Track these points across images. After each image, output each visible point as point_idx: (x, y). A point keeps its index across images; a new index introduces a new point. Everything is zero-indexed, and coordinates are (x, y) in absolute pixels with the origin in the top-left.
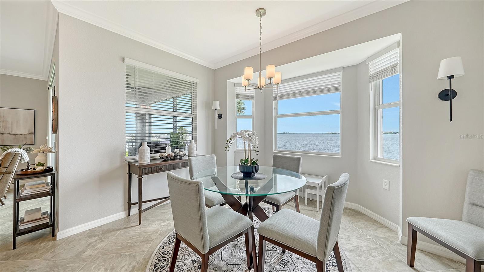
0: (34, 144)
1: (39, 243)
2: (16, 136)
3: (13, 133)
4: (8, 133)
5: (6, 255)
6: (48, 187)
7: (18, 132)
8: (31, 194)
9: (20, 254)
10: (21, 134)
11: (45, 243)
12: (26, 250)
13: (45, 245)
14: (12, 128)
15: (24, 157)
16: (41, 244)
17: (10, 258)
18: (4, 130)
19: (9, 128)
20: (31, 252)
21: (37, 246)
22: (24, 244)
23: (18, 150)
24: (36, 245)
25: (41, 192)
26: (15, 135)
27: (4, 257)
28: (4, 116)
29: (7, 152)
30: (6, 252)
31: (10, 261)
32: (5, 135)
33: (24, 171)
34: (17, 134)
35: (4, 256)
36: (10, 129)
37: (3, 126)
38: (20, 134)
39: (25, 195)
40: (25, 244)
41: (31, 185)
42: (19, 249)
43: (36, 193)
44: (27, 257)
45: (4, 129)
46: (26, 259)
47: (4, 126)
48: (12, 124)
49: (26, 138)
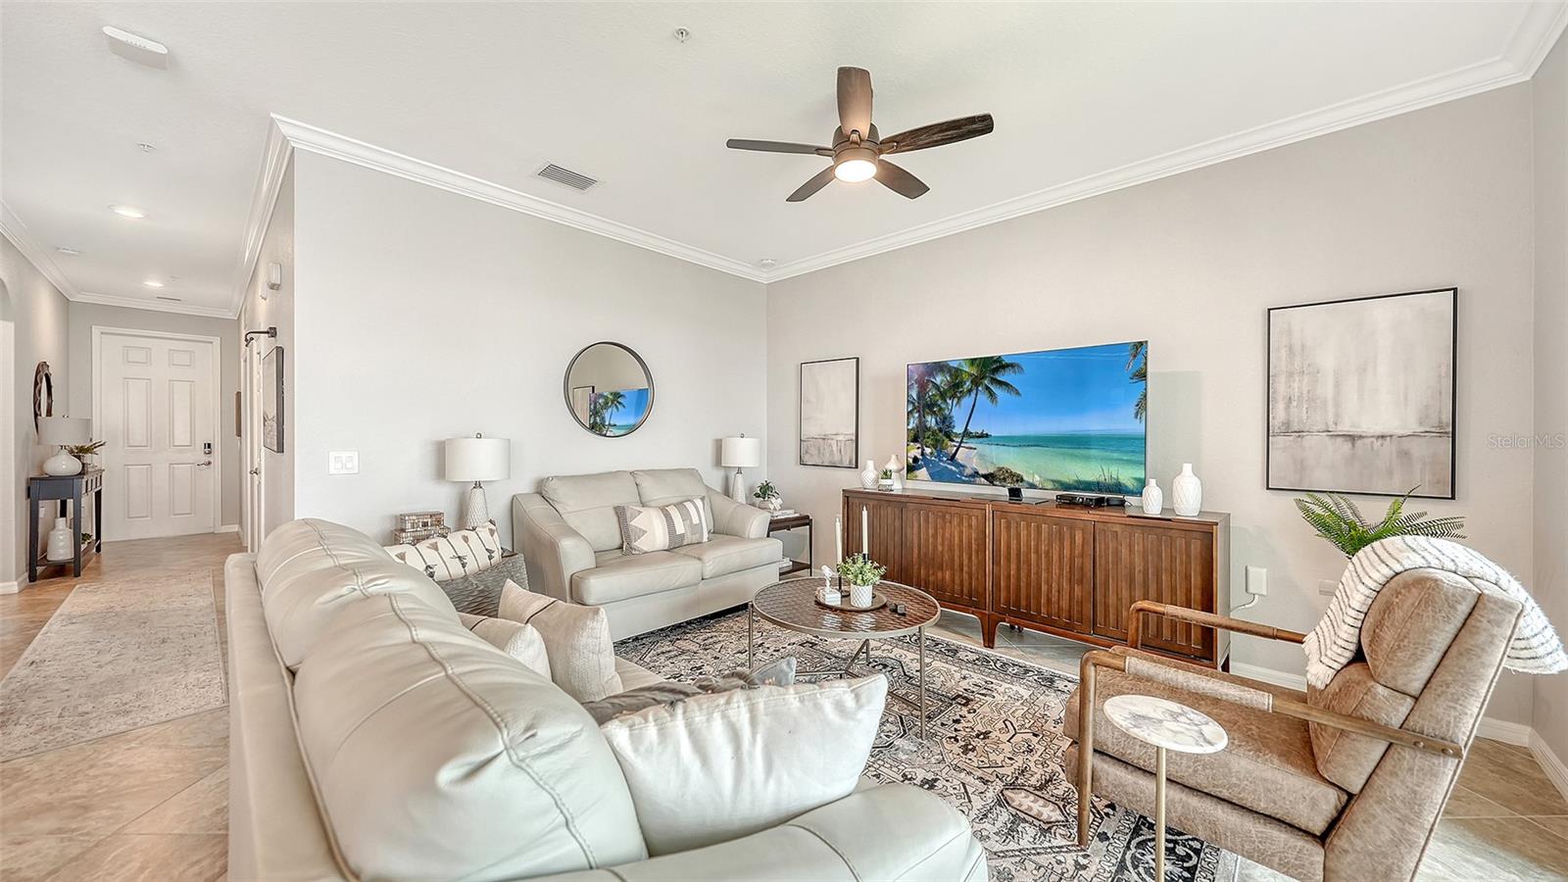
0: (1453, 498)
2: (1359, 443)
3: (1345, 427)
4: (1324, 428)
7: (1369, 425)
10: (1383, 437)
14: (1337, 404)
19: (1325, 403)
26: (1352, 438)
28: (1303, 347)
32: (1309, 441)
34: (1361, 437)
38: (1379, 437)
45: (1304, 410)
48: (1337, 385)
49: (1405, 455)
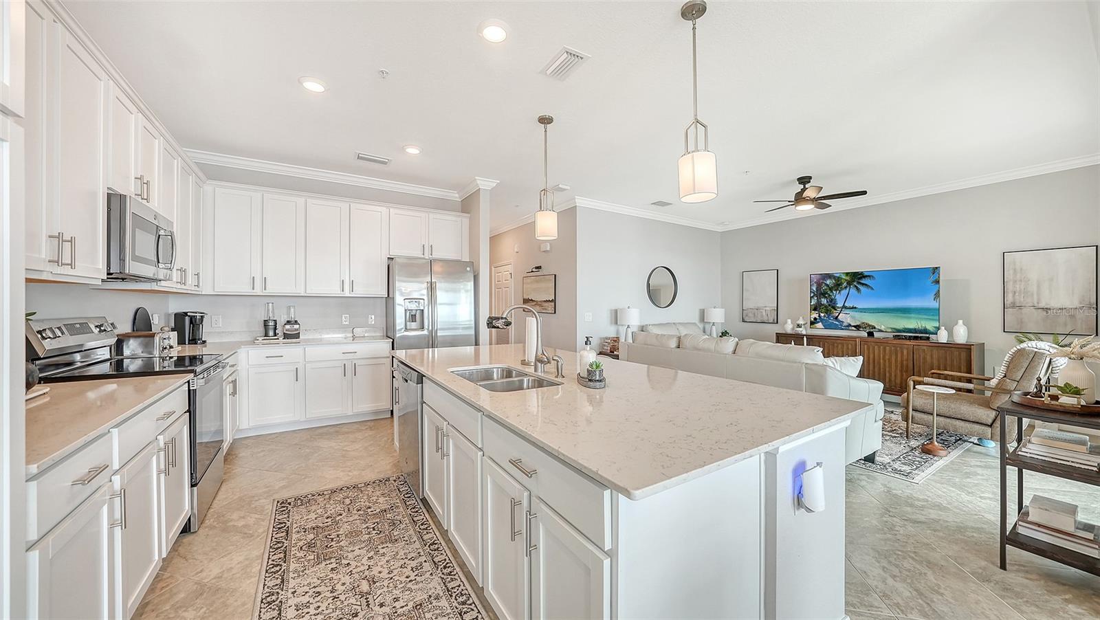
1: (1064, 597)
3: (1042, 305)
5: (984, 569)
6: (1093, 459)
7: (1055, 304)
8: (1044, 458)
9: (1010, 589)
11: (1080, 611)
12: (1026, 591)
13: (1078, 616)
14: (1038, 294)
15: (1059, 365)
16: (1070, 606)
17: (989, 581)
18: (1022, 300)
19: (1032, 294)
20: (1037, 606)
21: (1056, 601)
22: (1027, 572)
23: (1044, 346)
24: (1056, 597)
25: (1073, 464)
27: (980, 571)
28: (1021, 269)
29: (1019, 348)
30: (986, 563)
31: (987, 589)
32: (1024, 310)
33: (1028, 396)
35: (980, 568)
36: (1035, 296)
37: (1020, 291)
39: (1028, 455)
40: (1029, 576)
41: (1044, 437)
42: (1012, 575)
43: (1059, 462)
44: (1024, 608)
46: (1022, 612)
47: (1023, 289)
48: (1039, 287)
